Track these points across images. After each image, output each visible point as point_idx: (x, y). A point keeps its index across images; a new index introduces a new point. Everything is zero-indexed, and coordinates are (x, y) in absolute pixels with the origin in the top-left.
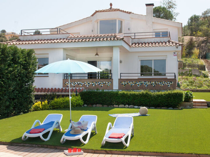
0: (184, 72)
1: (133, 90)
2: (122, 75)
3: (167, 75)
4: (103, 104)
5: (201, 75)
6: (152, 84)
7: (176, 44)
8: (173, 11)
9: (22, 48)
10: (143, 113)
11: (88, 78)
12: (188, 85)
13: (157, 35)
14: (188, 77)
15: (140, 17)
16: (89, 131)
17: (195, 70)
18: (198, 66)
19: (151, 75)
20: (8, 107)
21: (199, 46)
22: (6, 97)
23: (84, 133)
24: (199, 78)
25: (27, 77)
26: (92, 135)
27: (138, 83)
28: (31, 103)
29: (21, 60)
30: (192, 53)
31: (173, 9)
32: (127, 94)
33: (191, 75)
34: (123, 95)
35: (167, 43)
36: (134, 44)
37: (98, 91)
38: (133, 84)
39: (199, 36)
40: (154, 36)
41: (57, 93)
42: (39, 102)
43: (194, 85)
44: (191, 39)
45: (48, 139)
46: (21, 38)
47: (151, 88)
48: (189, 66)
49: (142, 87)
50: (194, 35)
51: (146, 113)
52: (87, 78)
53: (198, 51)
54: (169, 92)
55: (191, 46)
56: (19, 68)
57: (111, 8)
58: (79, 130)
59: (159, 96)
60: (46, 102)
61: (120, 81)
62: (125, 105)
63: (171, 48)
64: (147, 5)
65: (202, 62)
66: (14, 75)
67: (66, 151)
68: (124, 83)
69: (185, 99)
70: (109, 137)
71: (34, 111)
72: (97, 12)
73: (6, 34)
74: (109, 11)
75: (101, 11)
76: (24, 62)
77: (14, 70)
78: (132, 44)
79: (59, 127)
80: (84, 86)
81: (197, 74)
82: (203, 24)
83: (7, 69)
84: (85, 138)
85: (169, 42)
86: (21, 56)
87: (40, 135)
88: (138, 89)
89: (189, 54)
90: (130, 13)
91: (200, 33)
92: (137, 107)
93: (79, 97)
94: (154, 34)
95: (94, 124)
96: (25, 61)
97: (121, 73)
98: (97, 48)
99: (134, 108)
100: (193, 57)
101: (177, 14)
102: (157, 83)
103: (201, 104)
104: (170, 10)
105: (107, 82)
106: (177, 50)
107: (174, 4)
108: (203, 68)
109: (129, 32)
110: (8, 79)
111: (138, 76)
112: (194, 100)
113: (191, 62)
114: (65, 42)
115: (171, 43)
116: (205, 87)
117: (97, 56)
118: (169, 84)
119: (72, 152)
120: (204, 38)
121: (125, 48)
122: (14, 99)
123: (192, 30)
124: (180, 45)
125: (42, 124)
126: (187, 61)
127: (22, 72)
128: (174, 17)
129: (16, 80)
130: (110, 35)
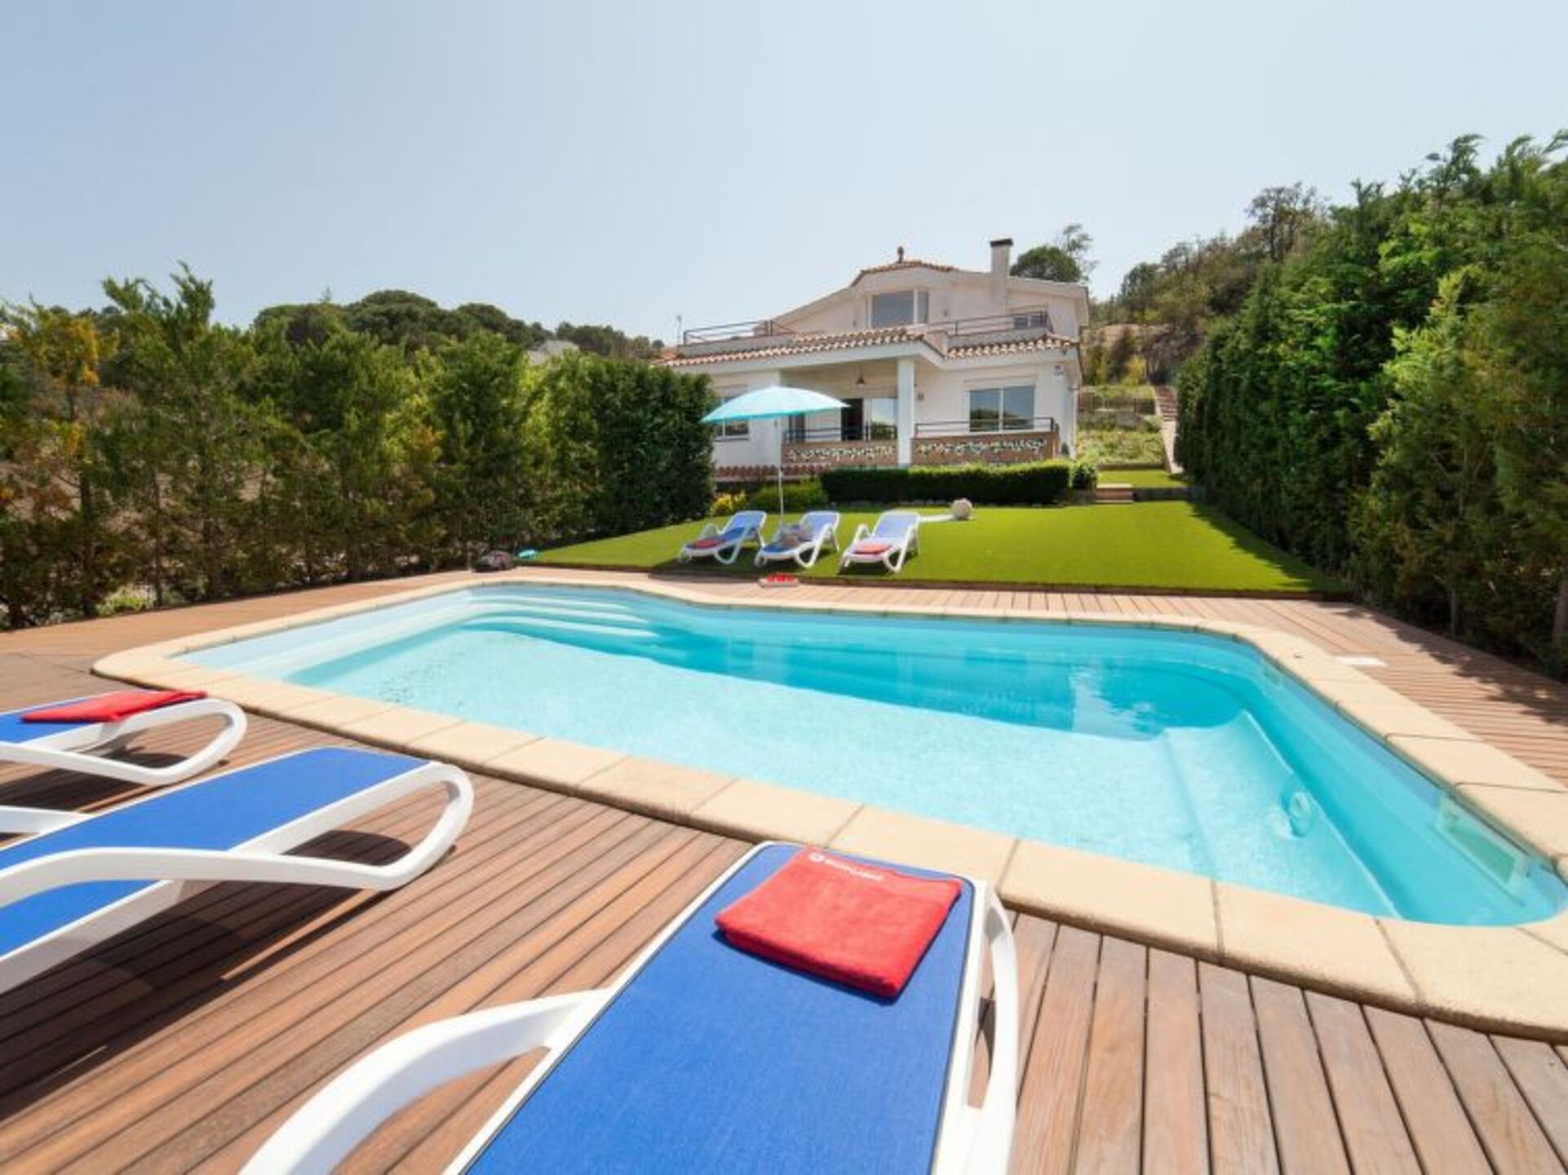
0: (1094, 420)
1: (946, 464)
2: (920, 428)
3: (1036, 423)
5: (1142, 426)
6: (993, 448)
7: (1063, 342)
8: (1081, 258)
9: (683, 372)
10: (960, 514)
11: (843, 439)
12: (1102, 454)
13: (1020, 323)
14: (1105, 433)
15: (973, 279)
16: (817, 544)
17: (1123, 413)
18: (1135, 403)
19: (994, 426)
20: (658, 506)
21: (1147, 351)
22: (652, 484)
23: (804, 546)
24: (1134, 434)
25: (697, 439)
26: (823, 553)
27: (958, 447)
28: (710, 498)
29: (681, 398)
30: (1126, 371)
31: (1081, 252)
32: (930, 475)
33: (1112, 427)
34: (922, 478)
35: (1040, 342)
36: (954, 351)
37: (863, 469)
38: (947, 450)
39: (1149, 323)
40: (1012, 326)
41: (769, 478)
42: (728, 497)
43: (1118, 452)
44: (1126, 333)
45: (732, 559)
46: (686, 351)
47: (989, 457)
48: (1111, 403)
49: (969, 456)
50: (1133, 321)
51: (968, 515)
52: (839, 439)
53: (1144, 363)
54: (1035, 465)
55: (1124, 349)
56: (677, 418)
57: (900, 261)
58: (792, 541)
59: (1008, 477)
60: (742, 495)
61: (916, 442)
63: (1047, 353)
64: (995, 244)
65: (1149, 391)
66: (667, 433)
67: (764, 581)
68: (923, 448)
69: (1075, 481)
70: (858, 553)
71: (715, 516)
72: (864, 273)
73: (663, 349)
74: (896, 268)
75: (875, 271)
76: (688, 404)
77: (664, 424)
78: (950, 351)
79: (757, 539)
80: (829, 458)
81: (1130, 423)
82: (1165, 287)
83: (651, 420)
84: (806, 556)
85: (1045, 338)
86: (681, 389)
87: (715, 551)
88: (956, 461)
89: (1118, 372)
90: (949, 270)
91: (1151, 314)
93: (817, 485)
94: (1011, 320)
95: (831, 530)
96: (691, 401)
97: (917, 425)
98: (861, 366)
100: (1128, 379)
101: (1093, 265)
102: (1005, 444)
103: (1118, 495)
104: (1074, 255)
105: (884, 448)
106: (1066, 358)
107: (1085, 237)
108: (1148, 407)
109: (946, 320)
110: (655, 442)
111: (964, 430)
112: (1100, 486)
113: (1118, 394)
114: (783, 353)
115: (1049, 341)
116: (1147, 458)
117: (861, 386)
118: (1036, 446)
119: (776, 582)
120: (1163, 328)
121: (929, 362)
122: (669, 489)
123: (1133, 308)
124: (1072, 345)
125: (721, 533)
126: (1108, 393)
127: (685, 427)
128: (1084, 274)
129: (671, 446)
130: (890, 329)
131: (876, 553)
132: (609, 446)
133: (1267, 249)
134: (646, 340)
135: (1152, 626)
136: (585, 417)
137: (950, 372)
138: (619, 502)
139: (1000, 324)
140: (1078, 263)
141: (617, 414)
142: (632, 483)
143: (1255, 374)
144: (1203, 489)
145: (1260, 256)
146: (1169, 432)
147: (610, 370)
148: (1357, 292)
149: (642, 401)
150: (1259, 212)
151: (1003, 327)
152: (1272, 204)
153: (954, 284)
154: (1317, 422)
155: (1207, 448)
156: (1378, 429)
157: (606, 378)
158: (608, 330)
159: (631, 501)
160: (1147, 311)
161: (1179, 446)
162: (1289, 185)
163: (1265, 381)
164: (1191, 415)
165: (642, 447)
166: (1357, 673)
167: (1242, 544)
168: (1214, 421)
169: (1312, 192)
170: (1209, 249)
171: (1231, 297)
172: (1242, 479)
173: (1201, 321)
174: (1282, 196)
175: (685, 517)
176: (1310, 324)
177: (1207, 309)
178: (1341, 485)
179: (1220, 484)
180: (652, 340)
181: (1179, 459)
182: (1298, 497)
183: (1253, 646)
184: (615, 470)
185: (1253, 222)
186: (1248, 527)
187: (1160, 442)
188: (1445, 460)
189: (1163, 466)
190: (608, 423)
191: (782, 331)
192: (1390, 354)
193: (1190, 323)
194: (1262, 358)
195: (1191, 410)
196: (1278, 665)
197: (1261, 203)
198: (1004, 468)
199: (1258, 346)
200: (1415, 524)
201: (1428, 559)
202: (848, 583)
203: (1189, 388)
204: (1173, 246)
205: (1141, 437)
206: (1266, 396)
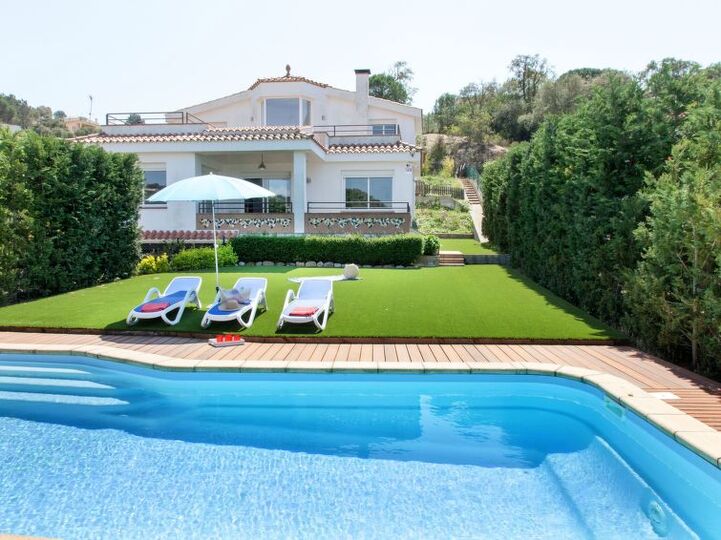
0: (425, 202)
1: (332, 233)
2: (310, 205)
3: (394, 205)
4: (275, 261)
5: (457, 208)
6: (366, 223)
7: (411, 148)
8: (408, 85)
10: (350, 275)
11: (246, 211)
12: (432, 226)
13: (377, 130)
14: (434, 211)
15: (343, 95)
16: (254, 306)
17: (445, 198)
18: (451, 191)
19: (365, 206)
20: (89, 267)
21: (454, 154)
22: (85, 247)
23: (245, 309)
24: (453, 213)
25: (125, 208)
26: (259, 314)
27: (340, 222)
29: (113, 174)
30: (441, 167)
31: (407, 81)
32: (320, 243)
33: (439, 207)
34: (314, 244)
35: (395, 146)
36: (333, 148)
37: (266, 236)
38: (332, 224)
39: (453, 135)
40: (371, 133)
41: (186, 241)
42: (151, 258)
43: (443, 225)
44: (440, 140)
46: (107, 131)
47: (365, 229)
48: (435, 190)
49: (348, 229)
50: (445, 133)
51: (357, 276)
52: (243, 211)
53: (453, 161)
54: (398, 237)
55: (439, 152)
56: (109, 190)
57: (288, 76)
58: (234, 304)
59: (378, 245)
60: (165, 257)
61: (308, 216)
62: (317, 262)
63: (401, 156)
64: (358, 72)
65: (458, 183)
66: (100, 203)
67: (214, 341)
68: (314, 221)
69: (425, 249)
70: (291, 315)
71: (140, 274)
72: (260, 81)
74: (285, 81)
75: (268, 81)
76: (118, 179)
77: (98, 195)
78: (330, 147)
80: (238, 226)
81: (449, 205)
82: (462, 111)
83: (85, 192)
84: (246, 317)
85: (398, 144)
86: (112, 166)
87: (163, 314)
88: (340, 232)
89: (436, 168)
90: (325, 86)
91: (455, 129)
92: (339, 265)
93: (229, 248)
94: (371, 128)
95: (262, 294)
96: (121, 176)
97: (309, 203)
98: (262, 154)
99: (334, 267)
100: (443, 173)
101: (415, 90)
102: (375, 220)
103: (454, 259)
104: (402, 82)
105: (282, 220)
106: (412, 159)
107: (409, 71)
108: (459, 194)
109: (323, 123)
110: (88, 211)
111: (341, 208)
112: (441, 252)
113: (438, 183)
114: (198, 140)
115: (401, 146)
116: (462, 230)
117: (262, 169)
118: (397, 223)
119: (224, 342)
120: (464, 139)
121: (317, 156)
122: (100, 251)
123: (441, 123)
124: (417, 150)
125: (162, 295)
126: (432, 182)
127: (115, 198)
128: (409, 96)
129: (103, 215)
130: (287, 128)
131: (308, 315)
132: (44, 213)
133: (521, 93)
134: (48, 110)
135: (527, 372)
136: (21, 188)
137: (329, 163)
138: (53, 264)
139: (366, 131)
140: (406, 89)
141: (53, 186)
142: (65, 247)
143: (547, 185)
144: (509, 256)
145: (517, 97)
146: (477, 213)
147: (46, 146)
148: (615, 142)
149: (77, 174)
150: (515, 69)
151: (365, 133)
152: (522, 65)
153: (329, 97)
154: (596, 224)
155: (510, 229)
156: (640, 234)
157: (43, 153)
158: (11, 98)
159: (64, 264)
160: (453, 126)
161: (486, 225)
162: (532, 55)
163: (555, 191)
164: (495, 204)
165: (77, 215)
166: (670, 407)
167: (550, 301)
168: (515, 211)
169: (545, 62)
170: (487, 89)
171: (502, 122)
172: (541, 254)
173: (487, 137)
174: (528, 60)
175: (114, 276)
176: (585, 158)
177: (489, 129)
178: (616, 266)
179: (522, 255)
180: (54, 111)
181: (486, 232)
182: (585, 271)
183: (597, 387)
184: (50, 236)
185: (512, 75)
186: (549, 289)
187: (470, 219)
188: (685, 258)
189: (473, 236)
190: (44, 193)
191: (196, 121)
192: (642, 185)
193: (479, 138)
194: (552, 175)
195: (495, 200)
196: (619, 401)
197: (517, 64)
198: (376, 239)
199: (548, 167)
200: (671, 299)
201: (682, 321)
202: (286, 341)
203: (492, 185)
204: (466, 85)
205: (456, 214)
206: (555, 200)
